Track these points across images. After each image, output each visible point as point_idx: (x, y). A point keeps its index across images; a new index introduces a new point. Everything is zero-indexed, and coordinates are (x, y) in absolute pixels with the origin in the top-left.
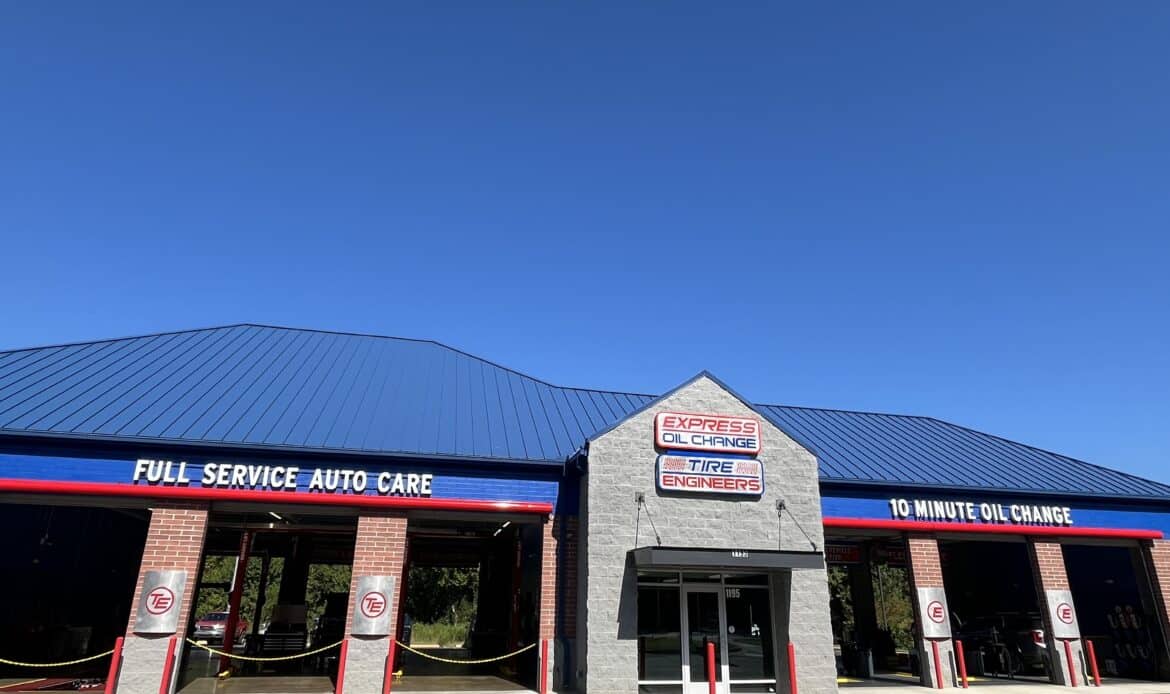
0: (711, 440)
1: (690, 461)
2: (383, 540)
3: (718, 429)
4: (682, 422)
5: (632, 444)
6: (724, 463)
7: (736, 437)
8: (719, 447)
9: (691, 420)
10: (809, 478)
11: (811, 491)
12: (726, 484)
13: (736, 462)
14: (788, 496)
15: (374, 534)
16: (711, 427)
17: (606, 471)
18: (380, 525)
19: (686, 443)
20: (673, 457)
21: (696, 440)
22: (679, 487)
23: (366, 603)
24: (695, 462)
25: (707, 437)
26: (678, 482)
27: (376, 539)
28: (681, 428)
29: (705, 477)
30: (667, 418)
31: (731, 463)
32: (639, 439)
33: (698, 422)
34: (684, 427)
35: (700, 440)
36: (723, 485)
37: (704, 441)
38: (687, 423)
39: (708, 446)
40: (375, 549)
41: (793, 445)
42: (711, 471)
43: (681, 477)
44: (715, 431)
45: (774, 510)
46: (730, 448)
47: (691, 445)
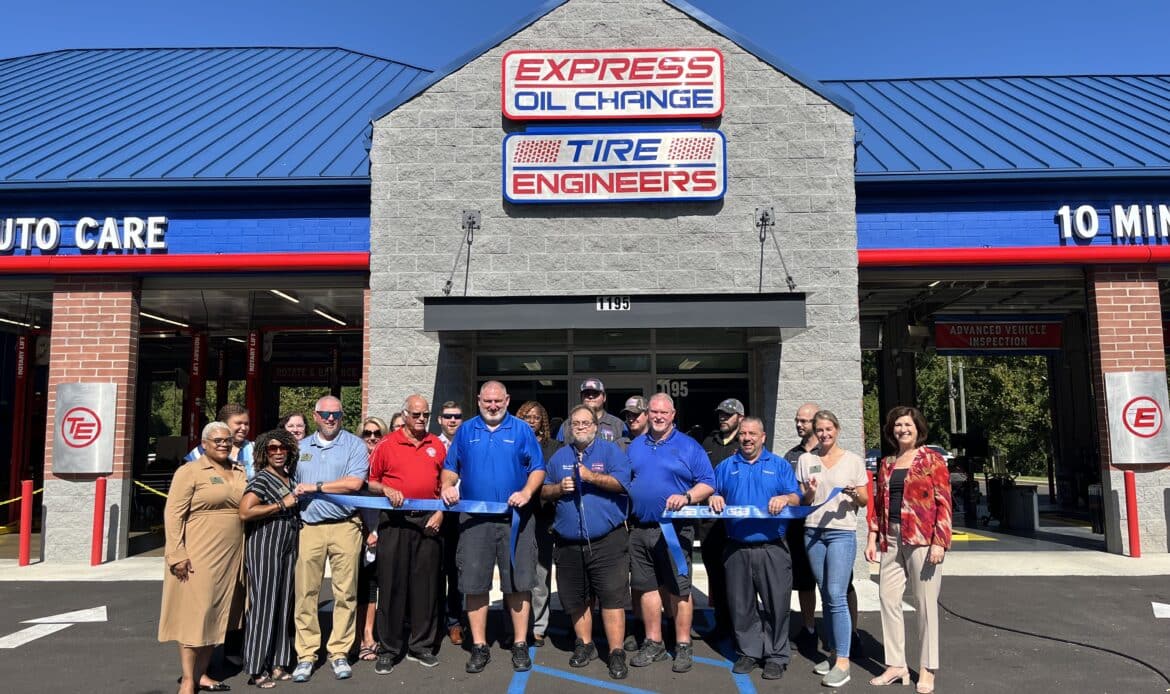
0: (615, 100)
1: (571, 143)
2: (95, 326)
3: (632, 76)
4: (556, 70)
5: (457, 121)
6: (641, 142)
7: (670, 89)
8: (633, 110)
9: (576, 62)
10: (833, 160)
11: (835, 186)
12: (643, 182)
13: (667, 138)
14: (784, 200)
15: (80, 319)
16: (617, 73)
17: (405, 175)
18: (87, 303)
19: (564, 108)
20: (538, 138)
21: (584, 101)
22: (547, 195)
23: (68, 425)
24: (579, 144)
25: (608, 93)
26: (543, 185)
27: (83, 326)
28: (554, 80)
29: (601, 173)
30: (523, 62)
31: (658, 141)
32: (470, 111)
33: (591, 66)
34: (561, 77)
35: (593, 101)
36: (638, 185)
37: (602, 100)
38: (566, 71)
39: (609, 110)
40: (82, 341)
41: (802, 96)
42: (614, 159)
43: (549, 175)
44: (626, 81)
45: (750, 227)
46: (656, 110)
47: (572, 112)
